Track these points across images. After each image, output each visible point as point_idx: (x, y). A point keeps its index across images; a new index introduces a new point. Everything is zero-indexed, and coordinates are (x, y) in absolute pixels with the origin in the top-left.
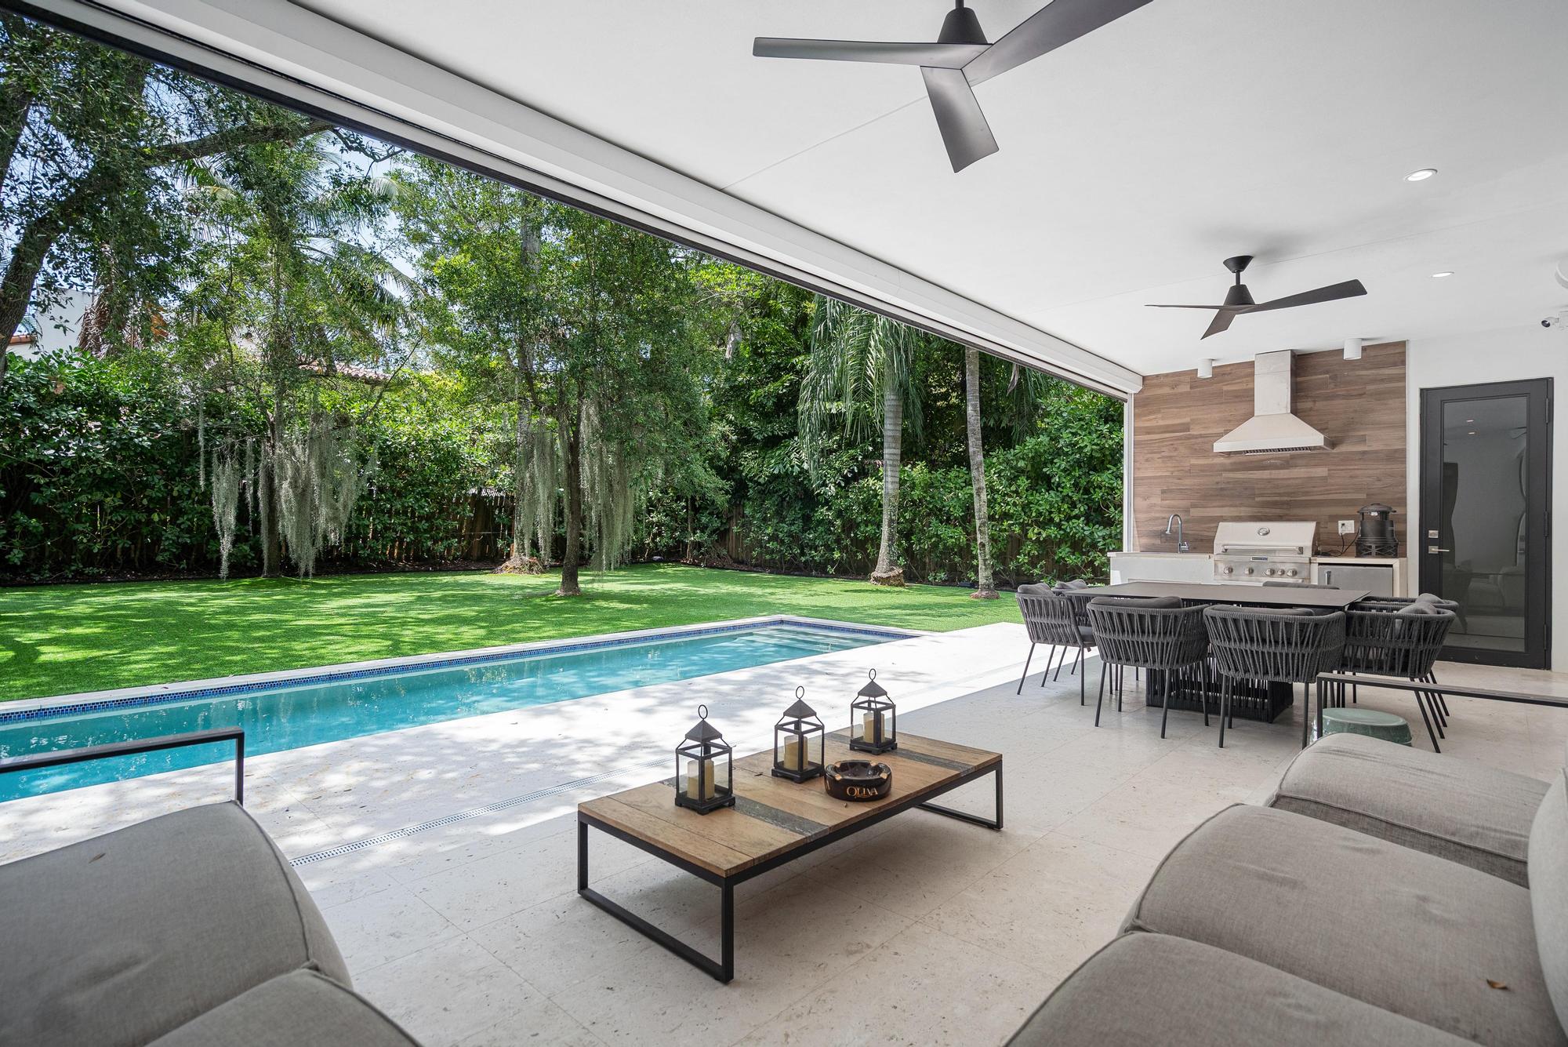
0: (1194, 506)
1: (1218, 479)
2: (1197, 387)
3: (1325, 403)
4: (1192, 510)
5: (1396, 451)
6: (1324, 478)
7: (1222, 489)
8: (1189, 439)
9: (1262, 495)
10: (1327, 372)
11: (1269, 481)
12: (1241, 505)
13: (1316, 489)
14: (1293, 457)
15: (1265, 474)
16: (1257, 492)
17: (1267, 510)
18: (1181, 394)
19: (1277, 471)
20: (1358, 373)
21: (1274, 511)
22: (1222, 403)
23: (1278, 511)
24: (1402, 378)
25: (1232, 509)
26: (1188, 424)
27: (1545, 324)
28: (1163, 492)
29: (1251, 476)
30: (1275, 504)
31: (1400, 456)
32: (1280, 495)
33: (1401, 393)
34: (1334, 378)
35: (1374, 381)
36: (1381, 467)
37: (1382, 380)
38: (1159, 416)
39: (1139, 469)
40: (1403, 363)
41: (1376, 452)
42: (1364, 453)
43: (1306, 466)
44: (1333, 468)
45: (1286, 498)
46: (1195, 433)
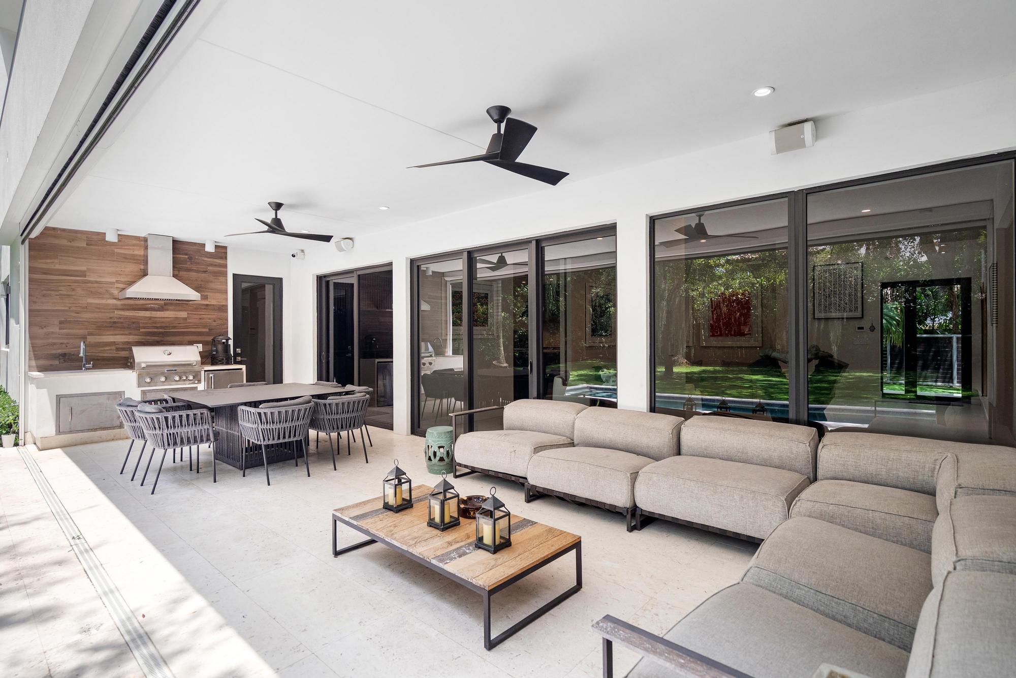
0: (91, 334)
1: (112, 315)
2: (91, 245)
3: (185, 273)
4: (88, 337)
5: (223, 306)
6: (185, 319)
7: (115, 323)
8: (85, 283)
9: (144, 328)
10: (186, 254)
11: (150, 318)
12: (130, 334)
13: (180, 325)
14: (165, 304)
15: (147, 314)
16: (141, 325)
17: (148, 337)
18: (78, 247)
19: (155, 312)
20: (203, 258)
21: (153, 338)
22: (114, 261)
23: (156, 338)
24: (225, 266)
25: (123, 337)
26: (85, 271)
27: (294, 256)
28: (61, 322)
29: (137, 315)
30: (154, 334)
31: (224, 309)
32: (157, 328)
33: (225, 274)
34: (190, 258)
35: (212, 265)
36: (216, 314)
37: (216, 265)
38: (56, 261)
39: (35, 302)
40: (226, 258)
41: (213, 305)
42: (207, 305)
43: (174, 310)
44: (190, 312)
45: (161, 330)
46: (92, 279)
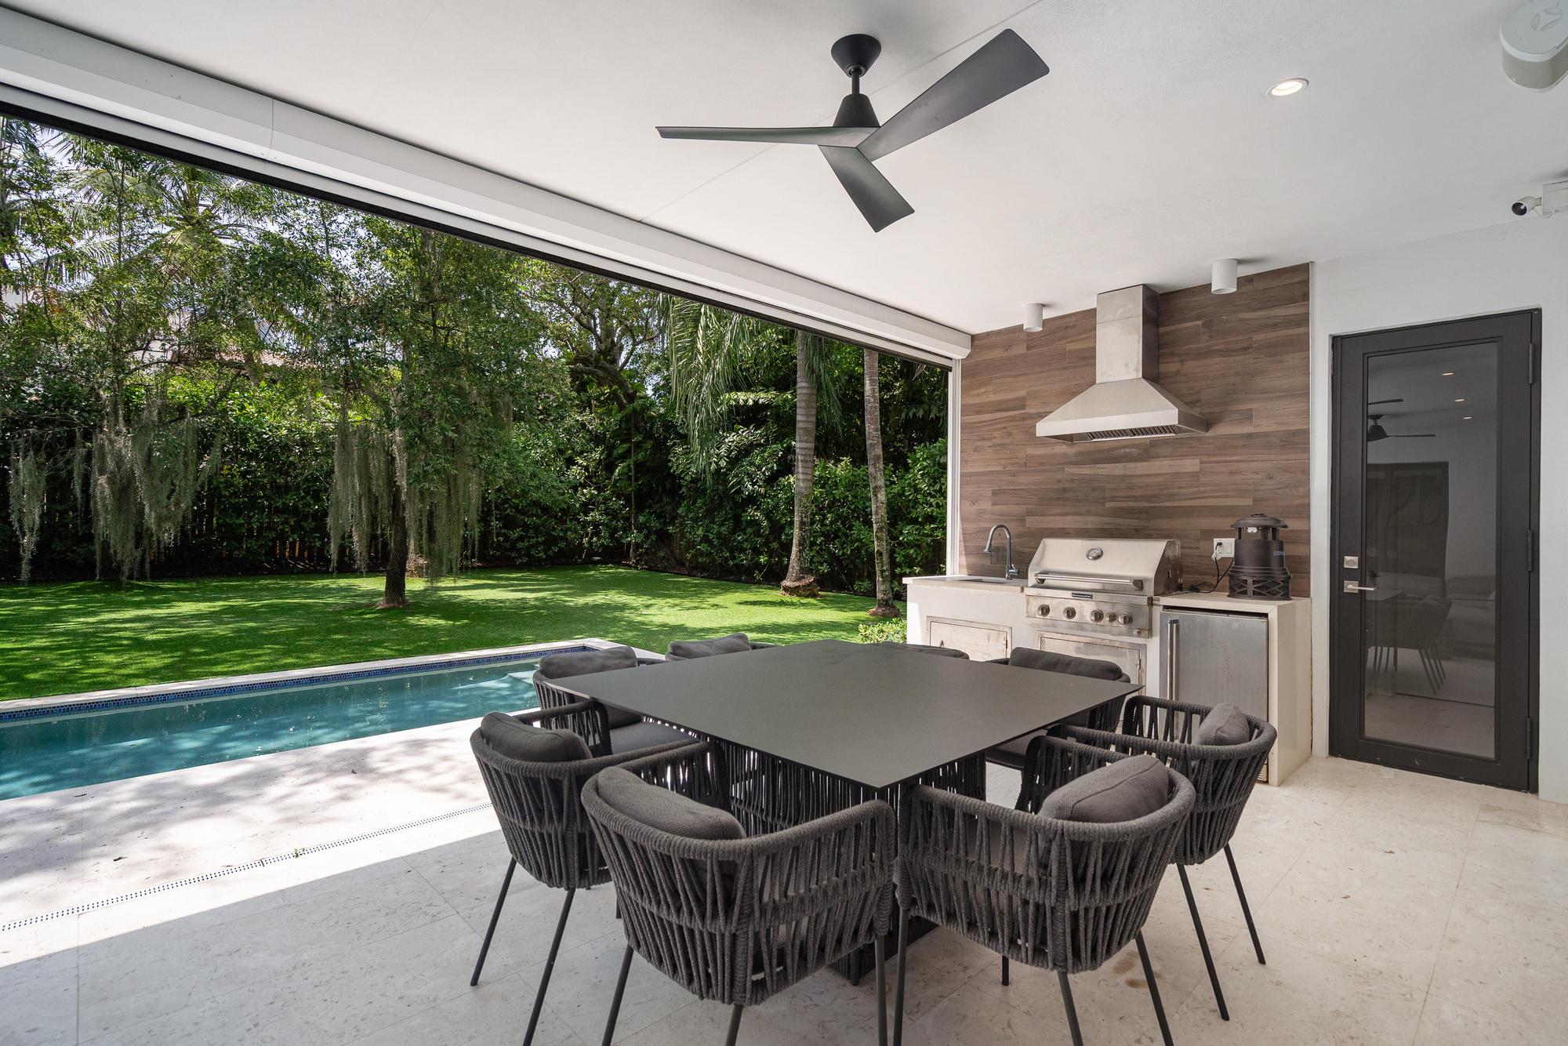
0: (1031, 513)
1: (1059, 476)
2: (1033, 347)
3: (1195, 363)
4: (1028, 519)
5: (1294, 433)
6: (1195, 475)
7: (1064, 490)
8: (1024, 419)
9: (1113, 499)
10: (1198, 318)
11: (1123, 478)
12: (1088, 513)
13: (1184, 491)
14: (1154, 444)
15: (1118, 469)
16: (1107, 494)
17: (1120, 521)
18: (1016, 357)
19: (1133, 465)
20: (1242, 316)
21: (1128, 522)
22: (1065, 368)
23: (1134, 523)
24: (1304, 320)
25: (1077, 518)
26: (1023, 399)
27: (1519, 209)
28: (995, 493)
29: (1100, 472)
30: (1130, 512)
31: (1300, 440)
32: (1135, 498)
33: (1302, 344)
34: (1208, 325)
35: (1264, 327)
36: (1273, 457)
37: (1275, 325)
38: (990, 388)
39: (966, 462)
40: (1306, 297)
41: (1266, 435)
42: (1250, 436)
43: (1171, 456)
44: (1205, 459)
45: (1144, 504)
46: (1032, 411)
